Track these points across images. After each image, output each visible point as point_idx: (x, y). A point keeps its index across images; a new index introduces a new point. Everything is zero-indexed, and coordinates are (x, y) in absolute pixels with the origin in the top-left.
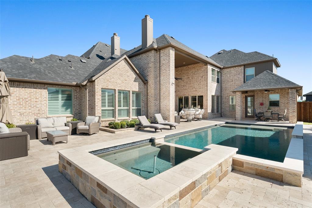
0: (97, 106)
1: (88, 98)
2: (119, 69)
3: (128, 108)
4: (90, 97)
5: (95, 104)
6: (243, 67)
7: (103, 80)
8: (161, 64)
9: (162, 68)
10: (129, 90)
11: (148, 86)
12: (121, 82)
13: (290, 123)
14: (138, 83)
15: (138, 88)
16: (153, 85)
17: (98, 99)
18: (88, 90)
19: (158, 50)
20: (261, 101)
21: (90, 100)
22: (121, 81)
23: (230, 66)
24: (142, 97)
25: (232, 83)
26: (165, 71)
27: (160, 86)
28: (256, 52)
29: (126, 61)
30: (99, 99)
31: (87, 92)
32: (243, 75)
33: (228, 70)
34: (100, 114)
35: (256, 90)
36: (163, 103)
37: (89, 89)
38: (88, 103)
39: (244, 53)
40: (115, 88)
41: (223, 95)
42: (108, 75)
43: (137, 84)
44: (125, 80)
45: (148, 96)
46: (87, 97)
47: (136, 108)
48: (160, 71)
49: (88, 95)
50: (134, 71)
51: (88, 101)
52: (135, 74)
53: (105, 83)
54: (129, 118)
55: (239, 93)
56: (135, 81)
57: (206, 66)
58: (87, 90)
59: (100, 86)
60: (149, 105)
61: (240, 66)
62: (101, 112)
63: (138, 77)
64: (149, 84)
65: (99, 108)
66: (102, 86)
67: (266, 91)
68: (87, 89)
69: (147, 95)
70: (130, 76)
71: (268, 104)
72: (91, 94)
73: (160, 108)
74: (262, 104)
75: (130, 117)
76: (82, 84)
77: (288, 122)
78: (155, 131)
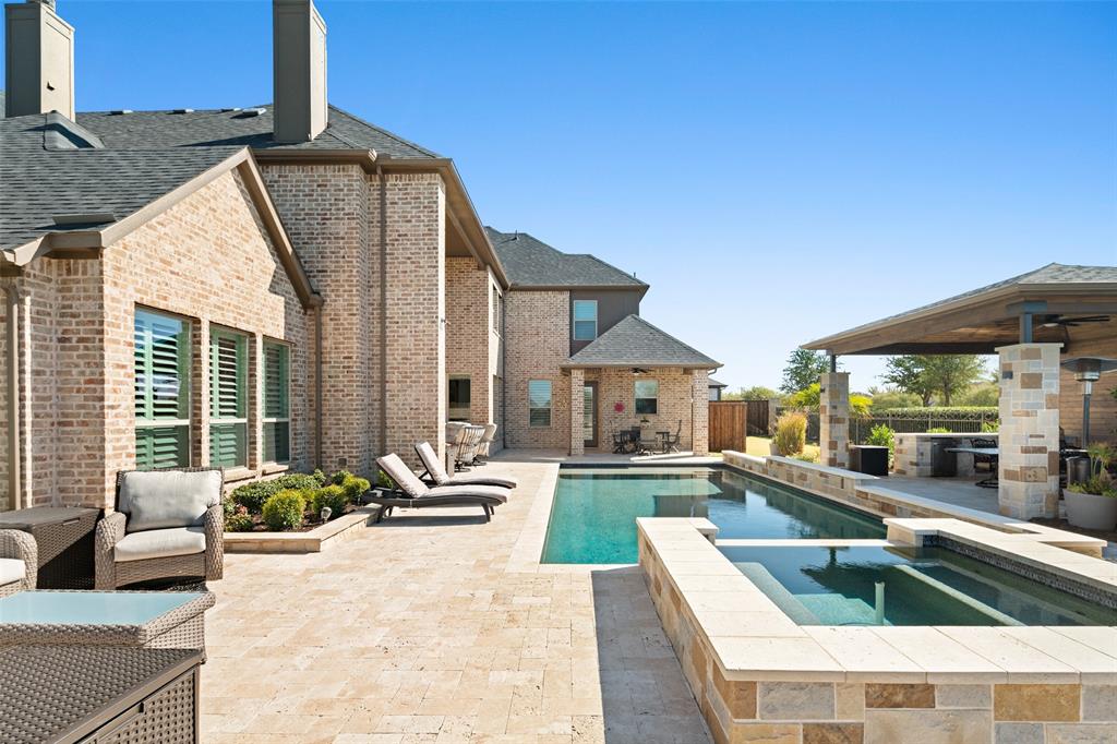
0: (112, 407)
1: (34, 355)
2: (214, 211)
3: (245, 420)
4: (47, 348)
5: (102, 399)
6: (566, 295)
7: (143, 257)
8: (391, 236)
9: (397, 252)
10: (251, 329)
11: (325, 319)
12: (221, 283)
13: (694, 456)
14: (283, 299)
15: (282, 322)
16: (355, 319)
17: (119, 366)
18: (33, 303)
19: (379, 171)
20: (617, 400)
21: (44, 373)
22: (223, 278)
23: (530, 284)
24: (296, 370)
25: (535, 339)
26: (413, 267)
27: (384, 328)
28: (589, 256)
29: (240, 179)
30: (124, 367)
31: (27, 316)
32: (568, 317)
33: (527, 296)
34: (129, 455)
35: (606, 368)
36: (399, 400)
37: (36, 294)
38: (34, 389)
39: (560, 253)
40: (199, 315)
41: (508, 378)
42: (167, 230)
43: (279, 301)
44: (238, 278)
45: (325, 367)
46: (28, 351)
47: (274, 420)
48: (383, 264)
49: (34, 338)
50: (268, 239)
51: (36, 373)
52: (272, 254)
53: (154, 278)
54: (250, 473)
55: (579, 372)
56: (273, 289)
57: (481, 272)
58: (21, 302)
59: (131, 290)
60: (330, 403)
61: (561, 290)
62: (134, 443)
63: (283, 272)
64: (328, 309)
65: (122, 424)
66: (138, 291)
67: (636, 370)
68: (28, 300)
69: (320, 362)
70: (256, 262)
71: (632, 406)
72: (49, 331)
73: (383, 418)
74: (619, 408)
75: (252, 466)
76: (9, 257)
77: (691, 453)
78: (484, 514)
